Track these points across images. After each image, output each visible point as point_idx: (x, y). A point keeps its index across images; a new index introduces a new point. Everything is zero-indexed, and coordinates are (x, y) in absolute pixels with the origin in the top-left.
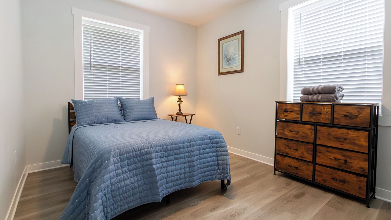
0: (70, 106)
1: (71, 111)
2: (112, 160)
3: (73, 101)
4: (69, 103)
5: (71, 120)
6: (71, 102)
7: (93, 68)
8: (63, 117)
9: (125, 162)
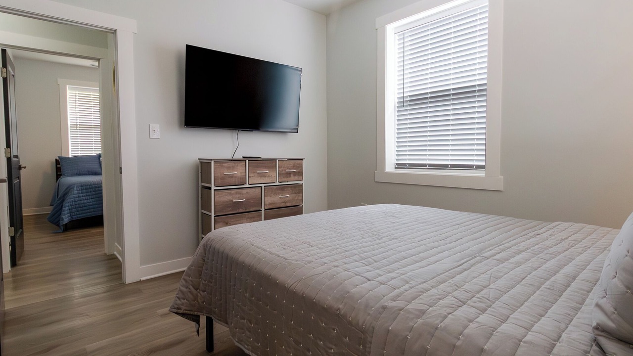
0: (57, 162)
1: (58, 166)
2: (75, 188)
3: (59, 157)
4: (56, 159)
5: (58, 173)
6: (58, 158)
7: (79, 128)
8: (51, 171)
9: (85, 191)
